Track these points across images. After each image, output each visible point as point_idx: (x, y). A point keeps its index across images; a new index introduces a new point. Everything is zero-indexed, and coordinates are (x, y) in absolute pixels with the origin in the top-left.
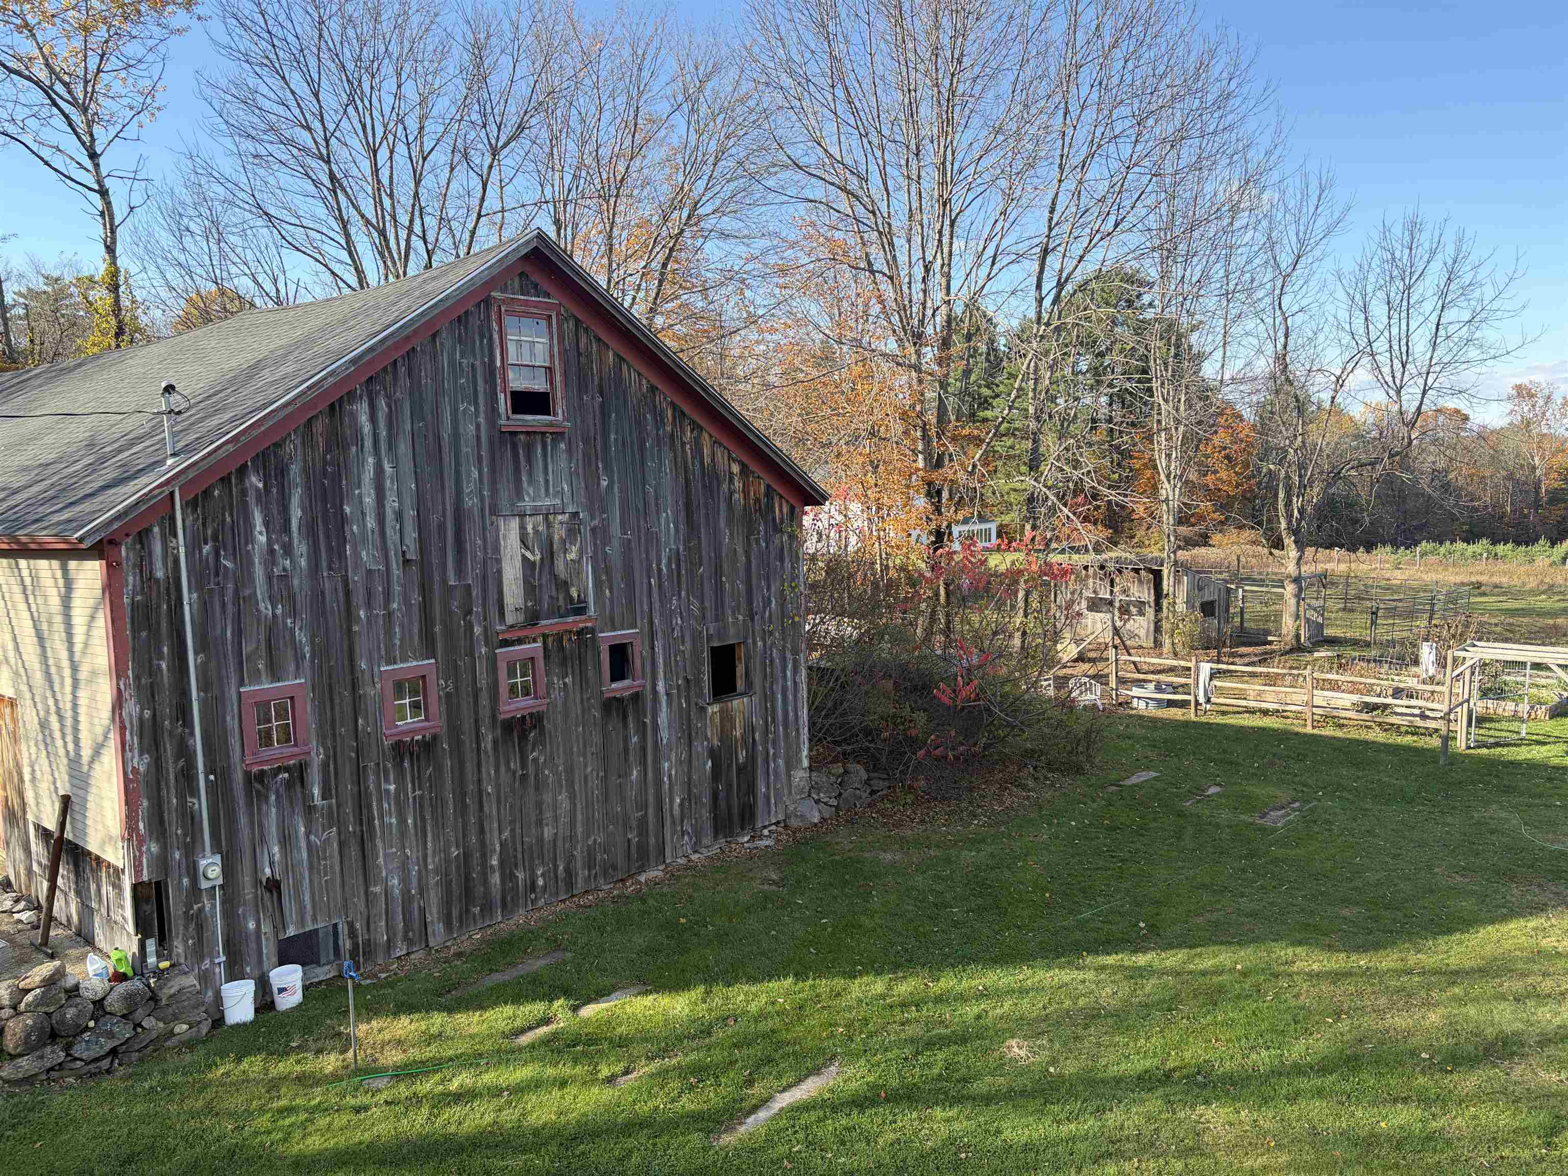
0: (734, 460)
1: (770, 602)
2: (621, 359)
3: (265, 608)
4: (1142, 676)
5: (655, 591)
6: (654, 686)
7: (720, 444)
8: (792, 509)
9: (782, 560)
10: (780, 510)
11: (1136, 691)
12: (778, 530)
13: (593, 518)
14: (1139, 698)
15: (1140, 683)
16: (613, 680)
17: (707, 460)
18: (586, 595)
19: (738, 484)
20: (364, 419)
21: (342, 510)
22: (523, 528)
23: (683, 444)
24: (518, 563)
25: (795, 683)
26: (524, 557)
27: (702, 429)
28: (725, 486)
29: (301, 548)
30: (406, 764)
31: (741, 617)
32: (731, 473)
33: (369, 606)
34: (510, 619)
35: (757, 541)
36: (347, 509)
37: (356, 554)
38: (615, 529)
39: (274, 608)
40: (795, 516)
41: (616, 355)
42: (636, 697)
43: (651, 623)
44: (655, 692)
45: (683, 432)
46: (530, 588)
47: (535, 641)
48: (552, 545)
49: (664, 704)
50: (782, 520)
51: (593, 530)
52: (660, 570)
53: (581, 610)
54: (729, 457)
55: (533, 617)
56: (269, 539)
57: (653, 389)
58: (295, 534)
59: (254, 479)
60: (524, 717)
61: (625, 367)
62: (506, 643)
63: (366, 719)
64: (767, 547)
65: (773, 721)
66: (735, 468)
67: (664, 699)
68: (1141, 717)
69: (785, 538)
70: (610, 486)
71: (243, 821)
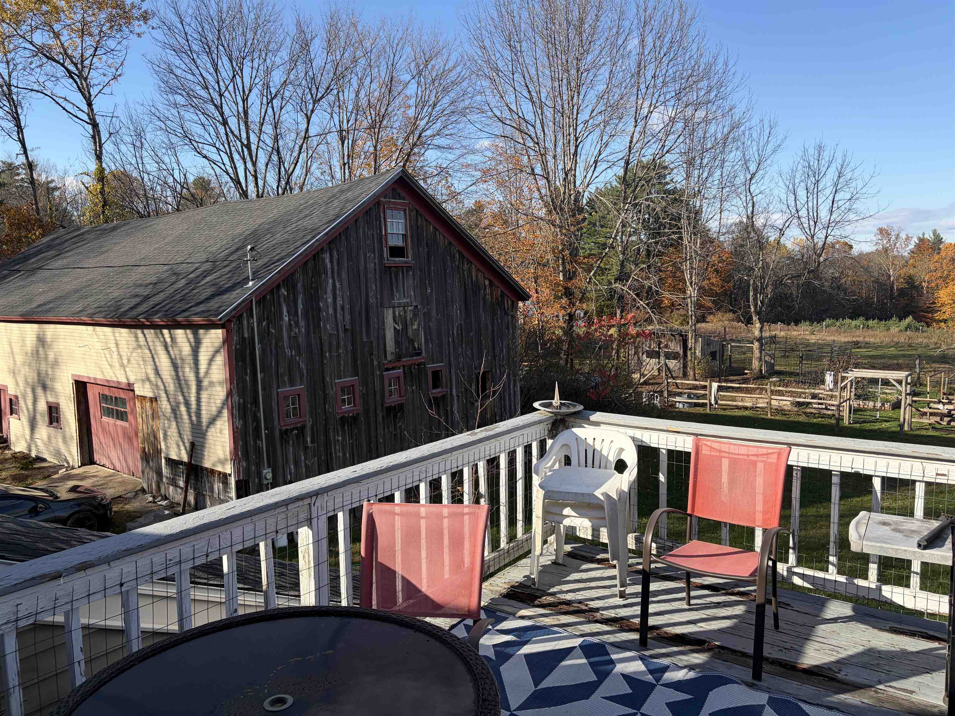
0: (486, 278)
1: (503, 351)
2: (436, 229)
3: (288, 352)
4: (681, 390)
5: (451, 344)
6: (451, 391)
7: (480, 271)
8: (513, 302)
9: (508, 329)
10: (507, 303)
11: (678, 399)
12: (506, 314)
13: (424, 308)
14: (679, 402)
15: (680, 394)
16: (435, 387)
17: (474, 278)
18: (421, 345)
19: (488, 291)
20: (328, 260)
21: (319, 305)
22: (394, 313)
23: (463, 271)
24: (392, 331)
25: (514, 391)
26: (395, 328)
27: (471, 263)
28: (482, 291)
29: (302, 323)
30: (346, 428)
31: (489, 358)
32: (485, 285)
33: (330, 352)
34: (389, 358)
35: (497, 319)
36: (321, 305)
37: (325, 326)
38: (434, 313)
39: (291, 352)
40: (514, 307)
41: (434, 227)
42: (444, 397)
43: (450, 360)
44: (451, 394)
45: (463, 264)
46: (398, 343)
47: (399, 369)
48: (406, 322)
49: (456, 401)
50: (508, 308)
51: (424, 314)
52: (453, 334)
53: (419, 354)
54: (484, 276)
55: (399, 357)
56: (289, 319)
57: (450, 244)
58: (300, 316)
59: (283, 290)
60: (395, 406)
61: (438, 233)
62: (387, 370)
63: (329, 405)
64: (502, 322)
65: (505, 410)
66: (487, 283)
67: (456, 398)
68: (681, 412)
69: (510, 318)
70: (432, 292)
71: (279, 453)
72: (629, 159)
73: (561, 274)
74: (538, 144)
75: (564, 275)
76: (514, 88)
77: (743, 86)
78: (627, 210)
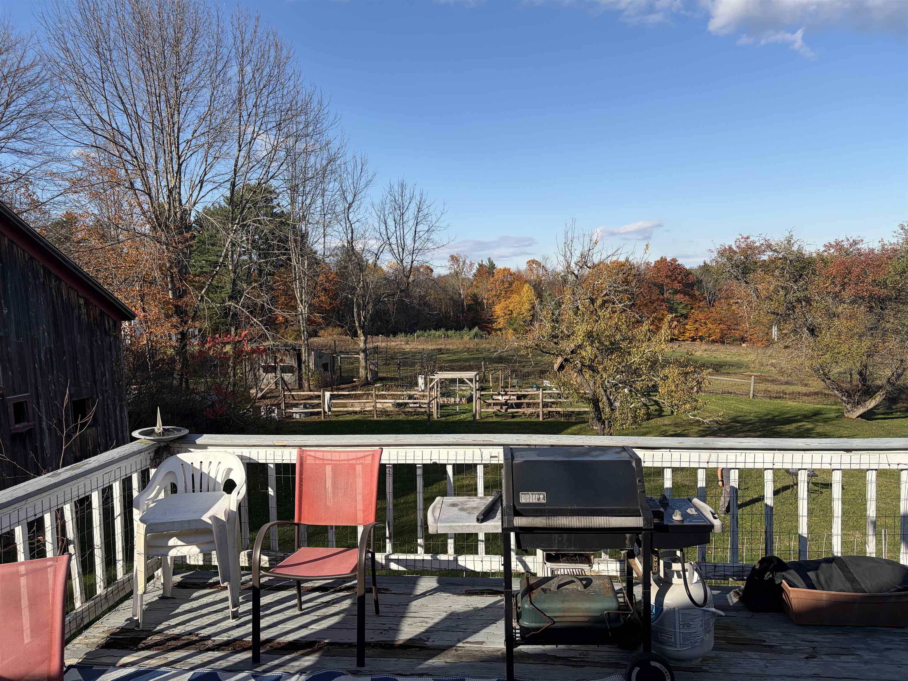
0: (80, 297)
1: (105, 375)
2: (12, 242)
4: (297, 402)
5: (38, 371)
6: (41, 424)
7: (72, 288)
8: (115, 323)
9: (111, 351)
10: (108, 324)
11: (294, 410)
12: (107, 333)
14: (296, 413)
15: (296, 405)
16: (18, 421)
17: (65, 297)
19: (84, 310)
23: (51, 289)
25: (121, 417)
27: (60, 280)
28: (76, 311)
31: (89, 383)
32: (79, 304)
35: (96, 341)
38: (13, 338)
40: (117, 328)
41: (9, 240)
42: (30, 432)
43: (37, 389)
44: (41, 429)
45: (50, 282)
49: (47, 434)
50: (109, 328)
52: (40, 359)
54: (78, 295)
57: (31, 258)
61: (15, 247)
64: (102, 343)
65: (110, 439)
66: (82, 301)
67: (47, 432)
68: (298, 422)
69: (112, 338)
70: (9, 313)
72: (234, 182)
73: (170, 292)
74: (136, 158)
75: (173, 293)
76: (105, 98)
77: (335, 126)
78: (235, 230)
